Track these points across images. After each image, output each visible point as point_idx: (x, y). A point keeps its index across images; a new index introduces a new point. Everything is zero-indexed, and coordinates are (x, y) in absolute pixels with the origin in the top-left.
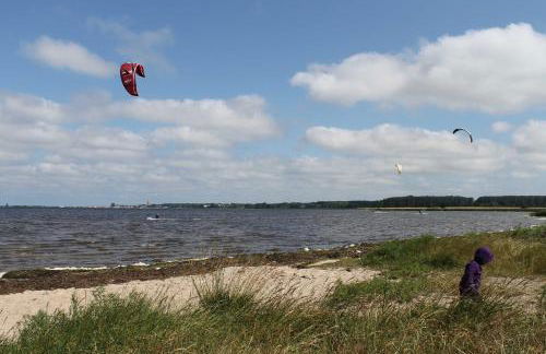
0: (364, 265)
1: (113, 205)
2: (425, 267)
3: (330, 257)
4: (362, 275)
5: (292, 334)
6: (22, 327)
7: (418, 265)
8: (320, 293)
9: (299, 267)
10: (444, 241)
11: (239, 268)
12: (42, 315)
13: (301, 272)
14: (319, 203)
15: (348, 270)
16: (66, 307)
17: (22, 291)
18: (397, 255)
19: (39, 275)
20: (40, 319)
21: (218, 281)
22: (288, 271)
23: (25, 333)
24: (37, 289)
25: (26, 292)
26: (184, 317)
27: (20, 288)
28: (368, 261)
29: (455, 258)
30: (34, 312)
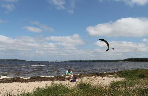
0: (120, 76)
1: (56, 61)
2: (137, 77)
3: (111, 74)
4: (119, 79)
5: (100, 95)
6: (34, 91)
7: (135, 77)
8: (108, 84)
9: (103, 77)
10: (142, 70)
11: (88, 77)
12: (39, 88)
13: (103, 78)
14: (108, 60)
15: (116, 78)
16: (44, 86)
17: (34, 82)
18: (129, 74)
19: (39, 78)
20: (38, 89)
21: (82, 80)
22: (100, 78)
23: (35, 92)
24: (38, 81)
25: (35, 82)
26: (73, 89)
27: (34, 81)
28: (121, 76)
29: (145, 75)
30: (37, 87)
